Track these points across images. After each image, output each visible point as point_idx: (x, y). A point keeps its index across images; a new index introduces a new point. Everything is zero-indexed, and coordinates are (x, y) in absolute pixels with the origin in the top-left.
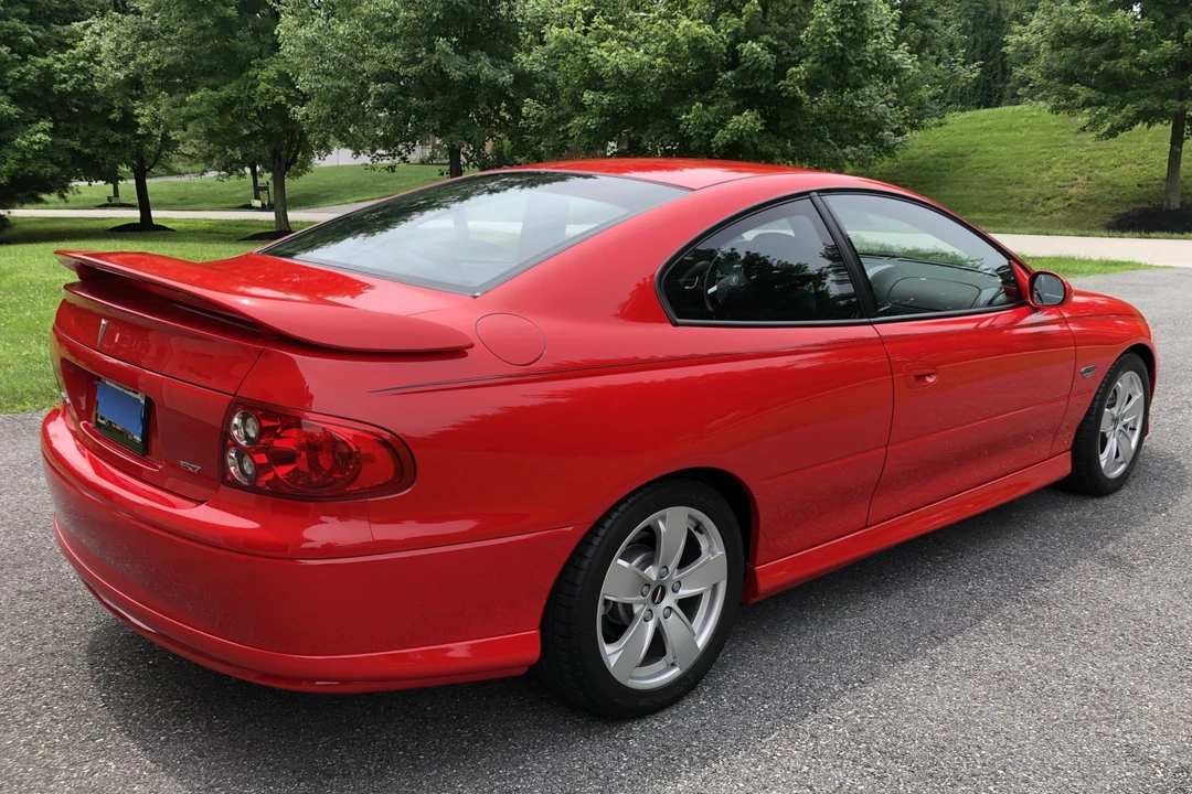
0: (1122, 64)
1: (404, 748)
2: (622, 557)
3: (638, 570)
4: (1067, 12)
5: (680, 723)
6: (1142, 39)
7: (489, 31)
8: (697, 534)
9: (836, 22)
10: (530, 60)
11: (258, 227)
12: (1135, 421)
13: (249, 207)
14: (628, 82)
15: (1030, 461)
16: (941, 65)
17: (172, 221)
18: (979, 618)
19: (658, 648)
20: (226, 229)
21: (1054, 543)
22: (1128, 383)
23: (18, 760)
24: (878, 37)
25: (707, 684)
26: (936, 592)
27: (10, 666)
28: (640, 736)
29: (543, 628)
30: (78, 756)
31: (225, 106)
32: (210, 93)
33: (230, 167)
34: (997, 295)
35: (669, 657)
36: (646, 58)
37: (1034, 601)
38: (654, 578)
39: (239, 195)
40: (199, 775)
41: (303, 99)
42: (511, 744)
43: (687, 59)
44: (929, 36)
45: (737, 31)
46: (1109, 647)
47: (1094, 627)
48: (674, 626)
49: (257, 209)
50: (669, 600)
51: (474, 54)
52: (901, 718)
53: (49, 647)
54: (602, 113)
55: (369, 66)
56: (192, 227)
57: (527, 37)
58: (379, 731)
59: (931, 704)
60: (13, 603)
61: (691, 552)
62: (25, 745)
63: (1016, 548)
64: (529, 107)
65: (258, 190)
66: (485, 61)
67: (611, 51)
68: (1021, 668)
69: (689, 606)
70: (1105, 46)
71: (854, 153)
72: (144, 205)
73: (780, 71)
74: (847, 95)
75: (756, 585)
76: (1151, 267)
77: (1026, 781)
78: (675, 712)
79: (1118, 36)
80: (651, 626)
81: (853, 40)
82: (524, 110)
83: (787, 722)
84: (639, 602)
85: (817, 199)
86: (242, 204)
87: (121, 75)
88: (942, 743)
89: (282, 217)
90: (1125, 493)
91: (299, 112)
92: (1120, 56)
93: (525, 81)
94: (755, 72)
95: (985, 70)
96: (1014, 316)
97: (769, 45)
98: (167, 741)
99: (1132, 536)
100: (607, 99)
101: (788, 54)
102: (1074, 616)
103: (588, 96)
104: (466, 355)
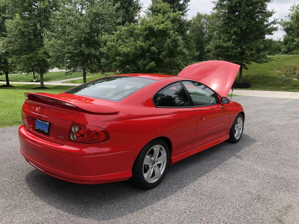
0: (229, 53)
1: (102, 197)
2: (147, 155)
3: (150, 158)
4: (217, 42)
5: (159, 190)
6: (233, 48)
7: (93, 43)
8: (161, 151)
9: (171, 43)
10: (104, 49)
11: (36, 86)
12: (241, 127)
13: (33, 81)
14: (126, 55)
15: (220, 137)
16: (191, 52)
17: (14, 84)
18: (215, 168)
19: (153, 175)
20: (28, 86)
21: (227, 153)
22: (240, 120)
23: (18, 202)
24: (180, 47)
25: (162, 182)
26: (205, 163)
27: (10, 183)
28: (151, 193)
29: (132, 170)
30: (31, 201)
31: (30, 58)
32: (27, 56)
33: (28, 72)
34: (214, 102)
35: (155, 176)
36: (130, 50)
37: (225, 164)
38: (153, 159)
39: (30, 78)
40: (60, 203)
41: (49, 57)
42: (124, 195)
43: (139, 50)
44: (188, 46)
45: (150, 44)
46: (241, 173)
47: (238, 169)
48: (157, 169)
49: (35, 82)
50: (156, 164)
51: (90, 48)
52: (203, 187)
53: (18, 179)
54: (120, 62)
55: (66, 50)
56: (19, 86)
57: (102, 44)
58: (95, 194)
59: (208, 185)
60: (7, 170)
61: (160, 155)
62: (19, 199)
63: (219, 154)
64: (103, 60)
65: (35, 77)
66: (93, 49)
67: (123, 48)
68: (225, 177)
69: (159, 165)
70: (225, 49)
71: (175, 71)
72: (8, 81)
73: (159, 53)
74: (173, 59)
75: (172, 162)
76: (238, 96)
77: (229, 198)
78: (157, 188)
79: (228, 47)
80: (152, 169)
81: (175, 47)
82: (101, 61)
83: (180, 189)
84: (150, 165)
85: (181, 82)
86: (30, 80)
87: (4, 51)
88: (212, 192)
89: (42, 84)
90: (240, 142)
91: (49, 60)
92: (229, 51)
93: (102, 54)
94: (154, 53)
95: (200, 53)
96: (218, 106)
97: (157, 47)
98: (50, 197)
99: (242, 151)
100: (121, 58)
101: (161, 50)
102: (233, 167)
103: (117, 58)
104: (118, 114)
